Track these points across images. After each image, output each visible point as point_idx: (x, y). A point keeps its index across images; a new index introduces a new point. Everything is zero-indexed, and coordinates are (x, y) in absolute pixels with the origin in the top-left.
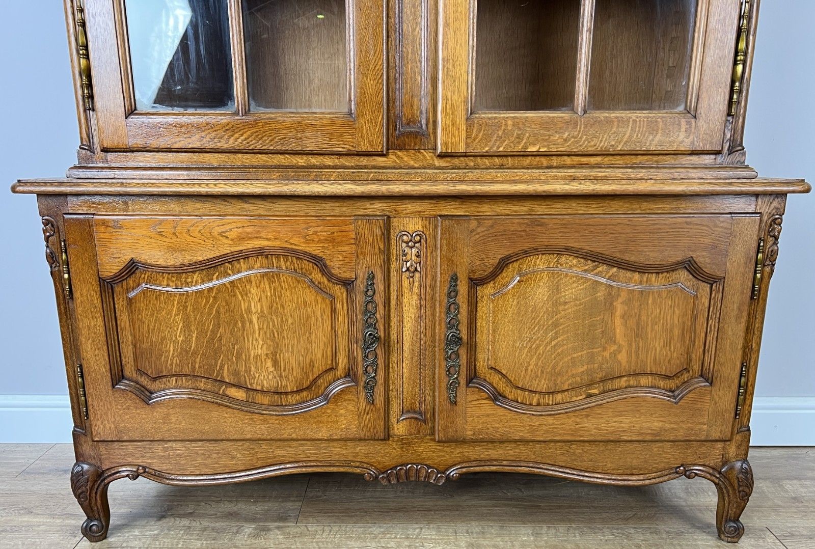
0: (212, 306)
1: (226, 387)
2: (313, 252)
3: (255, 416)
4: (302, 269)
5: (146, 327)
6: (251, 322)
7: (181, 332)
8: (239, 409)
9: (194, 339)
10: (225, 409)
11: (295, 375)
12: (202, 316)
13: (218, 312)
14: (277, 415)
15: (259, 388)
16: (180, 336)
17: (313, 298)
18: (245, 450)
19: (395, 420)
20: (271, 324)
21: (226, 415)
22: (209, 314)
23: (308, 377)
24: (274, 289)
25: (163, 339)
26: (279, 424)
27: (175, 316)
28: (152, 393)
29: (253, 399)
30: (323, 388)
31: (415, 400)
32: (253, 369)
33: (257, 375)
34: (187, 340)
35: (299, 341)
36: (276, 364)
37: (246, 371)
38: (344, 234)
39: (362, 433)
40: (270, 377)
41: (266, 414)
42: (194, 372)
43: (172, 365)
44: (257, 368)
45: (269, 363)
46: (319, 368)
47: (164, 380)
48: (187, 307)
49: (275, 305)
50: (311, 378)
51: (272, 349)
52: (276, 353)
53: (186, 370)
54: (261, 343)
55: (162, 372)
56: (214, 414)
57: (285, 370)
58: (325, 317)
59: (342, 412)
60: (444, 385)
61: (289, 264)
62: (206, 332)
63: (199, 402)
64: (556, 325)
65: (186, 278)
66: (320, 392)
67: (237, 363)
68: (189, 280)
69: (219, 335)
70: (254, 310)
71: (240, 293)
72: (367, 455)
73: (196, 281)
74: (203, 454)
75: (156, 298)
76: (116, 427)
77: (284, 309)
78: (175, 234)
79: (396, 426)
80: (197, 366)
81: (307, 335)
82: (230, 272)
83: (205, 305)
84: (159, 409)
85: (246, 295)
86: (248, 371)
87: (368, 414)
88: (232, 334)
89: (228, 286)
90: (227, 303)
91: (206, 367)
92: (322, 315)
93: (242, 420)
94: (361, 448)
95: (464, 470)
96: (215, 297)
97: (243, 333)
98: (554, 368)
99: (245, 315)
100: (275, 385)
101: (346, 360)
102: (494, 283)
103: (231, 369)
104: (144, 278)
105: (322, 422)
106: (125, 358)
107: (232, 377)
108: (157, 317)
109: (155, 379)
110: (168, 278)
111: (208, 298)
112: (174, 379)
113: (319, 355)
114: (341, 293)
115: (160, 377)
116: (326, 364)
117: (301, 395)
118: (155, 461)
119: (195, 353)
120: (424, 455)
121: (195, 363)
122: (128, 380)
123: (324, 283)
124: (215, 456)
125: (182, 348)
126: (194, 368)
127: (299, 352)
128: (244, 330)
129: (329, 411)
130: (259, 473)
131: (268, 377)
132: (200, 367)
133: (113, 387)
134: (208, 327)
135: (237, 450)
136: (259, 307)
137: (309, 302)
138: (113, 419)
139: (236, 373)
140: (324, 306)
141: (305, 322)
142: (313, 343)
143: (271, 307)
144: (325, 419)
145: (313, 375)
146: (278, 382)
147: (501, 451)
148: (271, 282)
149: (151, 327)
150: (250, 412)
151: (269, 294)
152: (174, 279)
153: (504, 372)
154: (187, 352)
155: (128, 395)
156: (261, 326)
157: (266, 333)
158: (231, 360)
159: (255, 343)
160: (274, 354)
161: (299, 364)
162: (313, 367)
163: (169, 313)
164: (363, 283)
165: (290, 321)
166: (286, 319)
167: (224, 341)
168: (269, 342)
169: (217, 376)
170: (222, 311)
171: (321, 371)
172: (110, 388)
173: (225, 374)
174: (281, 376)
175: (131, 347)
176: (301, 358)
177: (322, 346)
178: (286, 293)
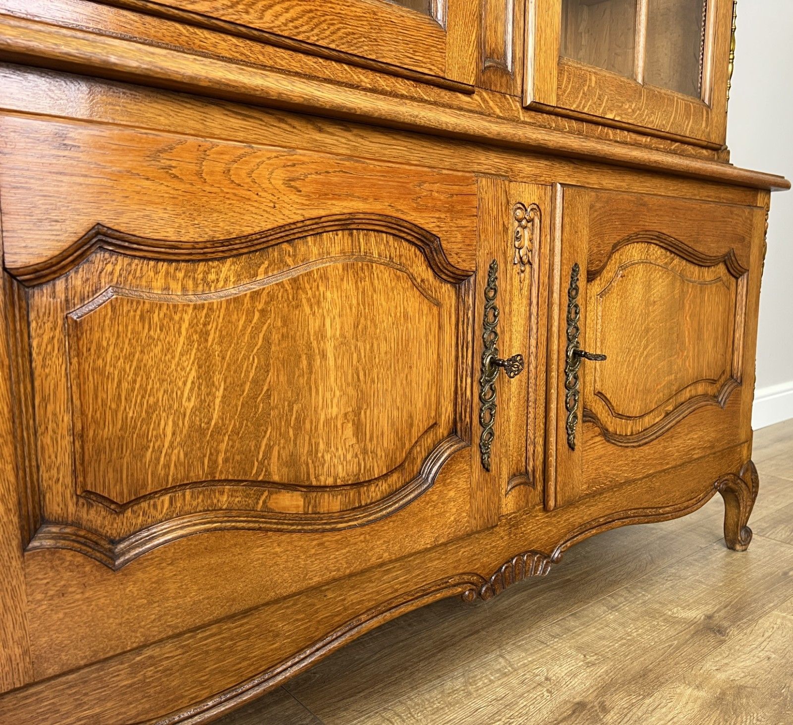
0: (257, 329)
1: (270, 493)
2: (426, 227)
3: (328, 538)
4: (400, 256)
5: (112, 387)
6: (324, 356)
7: (192, 390)
8: (299, 531)
9: (218, 401)
10: (275, 537)
11: (385, 445)
12: (237, 351)
13: (267, 340)
14: (362, 525)
15: (330, 481)
16: (189, 399)
17: (417, 305)
18: (299, 612)
19: (503, 492)
20: (355, 355)
21: (278, 550)
22: (251, 347)
23: (403, 445)
24: (363, 292)
25: (152, 409)
26: (365, 541)
27: (182, 355)
28: (114, 542)
29: (315, 506)
30: (419, 461)
31: (521, 455)
32: (322, 446)
33: (327, 457)
34: (204, 406)
35: (394, 384)
36: (358, 429)
37: (310, 453)
38: (465, 198)
39: (474, 522)
40: (349, 457)
41: (344, 528)
42: (212, 474)
43: (167, 466)
44: (328, 444)
45: (349, 431)
46: (420, 424)
47: (144, 505)
48: (207, 333)
49: (362, 320)
50: (407, 446)
51: (354, 403)
52: (360, 408)
53: (199, 473)
54: (338, 393)
55: (144, 486)
56: (257, 553)
57: (371, 439)
58: (431, 338)
59: (452, 494)
60: (562, 424)
61: (382, 247)
62: (242, 385)
63: (228, 535)
64: (647, 330)
65: (207, 273)
66: (415, 469)
67: (295, 440)
68: (212, 277)
69: (265, 388)
70: (329, 334)
71: (309, 300)
72: (471, 560)
73: (226, 280)
74: (218, 649)
75: (142, 317)
76: (26, 652)
77: (376, 326)
78: (199, 174)
79: (504, 501)
80: (220, 461)
81: (406, 371)
82: (289, 261)
83: (245, 328)
84: (140, 575)
85: (319, 303)
86: (313, 452)
87: (482, 490)
88: (290, 382)
89: (288, 287)
90: (285, 322)
91: (238, 458)
92: (427, 335)
93: (305, 552)
94: (464, 552)
95: (568, 544)
96: (263, 312)
97: (309, 379)
98: (645, 385)
99: (314, 344)
100: (356, 470)
101: (450, 408)
102: (600, 279)
103: (284, 454)
104: (112, 273)
105: (424, 520)
106: (49, 469)
107: (285, 470)
108: (140, 361)
109: (122, 508)
110: (167, 273)
111: (250, 313)
112: (167, 498)
113: (420, 405)
114: (449, 297)
115: (137, 500)
116: (429, 417)
117: (390, 480)
118: (109, 705)
119: (218, 430)
120: (532, 537)
121: (218, 452)
122: (56, 523)
123: (428, 280)
124: (242, 645)
125: (192, 423)
126: (214, 463)
127: (394, 401)
128: (311, 373)
129: (435, 498)
130: (317, 650)
131: (345, 457)
132: (226, 460)
133: (24, 546)
134: (247, 372)
135: (283, 617)
136: (338, 327)
137: (411, 313)
138: (19, 633)
139: (292, 462)
140: (430, 317)
141: (403, 349)
142: (414, 384)
143: (356, 326)
144: (429, 512)
145: (410, 440)
146: (359, 464)
147: (601, 505)
148: (358, 279)
149: (125, 385)
150: (316, 531)
151: (354, 302)
152: (180, 275)
153: (608, 396)
154: (202, 432)
155: (63, 560)
156: (339, 362)
157: (345, 374)
158: (284, 435)
159: (328, 395)
160: (357, 413)
161: (393, 424)
162: (411, 425)
163: (168, 349)
164: (484, 278)
165: (383, 350)
166: (378, 345)
167: (275, 399)
168: (351, 391)
169: (258, 474)
170: (275, 337)
171: (422, 431)
172: (16, 553)
173: (274, 467)
174: (365, 451)
175: (66, 442)
176: (395, 413)
177: (425, 389)
178: (380, 299)
